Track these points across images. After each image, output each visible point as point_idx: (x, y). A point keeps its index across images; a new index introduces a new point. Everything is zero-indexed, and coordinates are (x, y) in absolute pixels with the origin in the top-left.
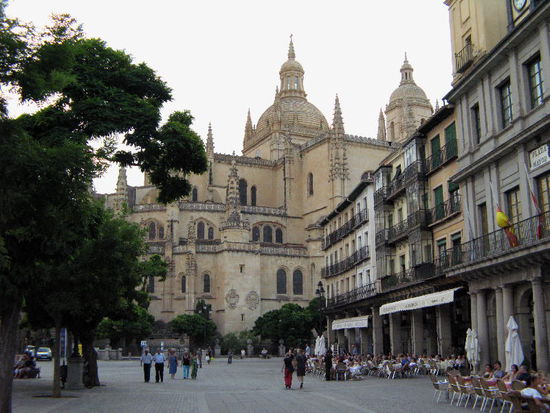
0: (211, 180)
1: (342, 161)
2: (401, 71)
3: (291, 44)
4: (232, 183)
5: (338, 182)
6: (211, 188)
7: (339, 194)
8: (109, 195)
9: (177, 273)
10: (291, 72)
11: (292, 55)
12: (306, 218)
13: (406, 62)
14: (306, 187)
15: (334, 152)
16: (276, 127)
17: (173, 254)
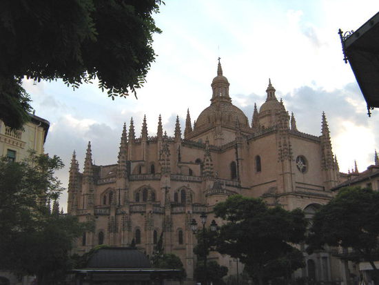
0: (180, 158)
1: (288, 147)
2: (267, 91)
3: (219, 64)
4: (208, 160)
5: (287, 162)
6: (179, 164)
7: (288, 171)
8: (103, 167)
9: (175, 229)
10: (220, 84)
11: (220, 71)
12: (255, 189)
13: (270, 85)
14: (254, 166)
15: (282, 140)
16: (218, 122)
17: (172, 213)
